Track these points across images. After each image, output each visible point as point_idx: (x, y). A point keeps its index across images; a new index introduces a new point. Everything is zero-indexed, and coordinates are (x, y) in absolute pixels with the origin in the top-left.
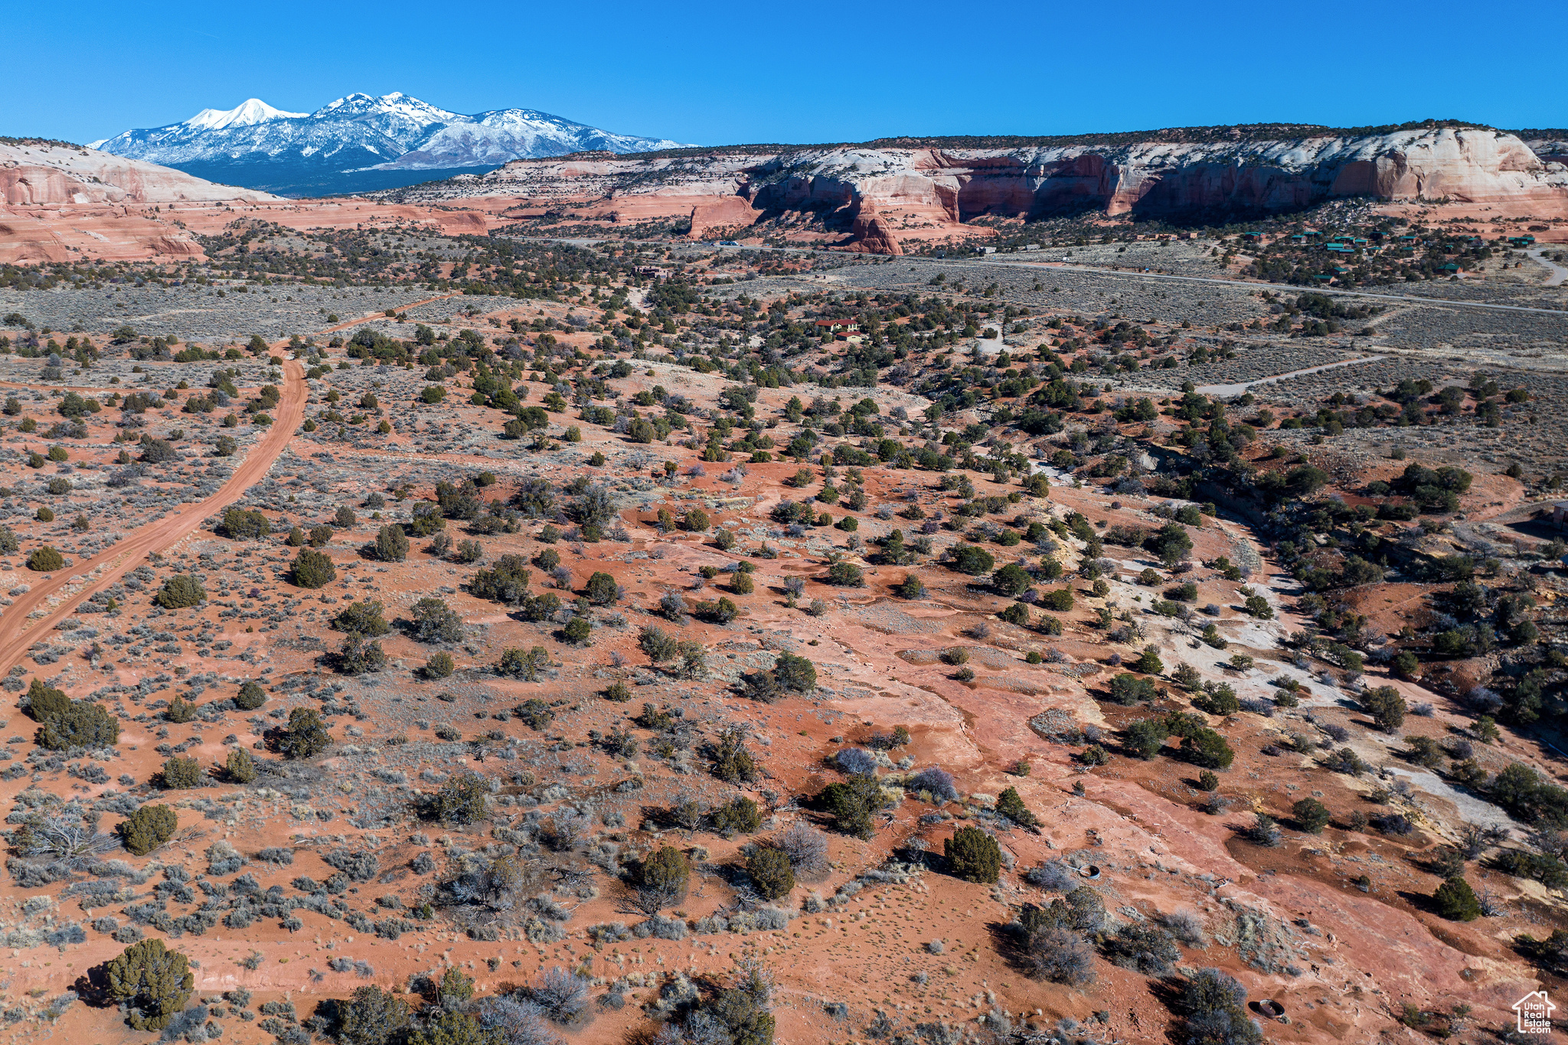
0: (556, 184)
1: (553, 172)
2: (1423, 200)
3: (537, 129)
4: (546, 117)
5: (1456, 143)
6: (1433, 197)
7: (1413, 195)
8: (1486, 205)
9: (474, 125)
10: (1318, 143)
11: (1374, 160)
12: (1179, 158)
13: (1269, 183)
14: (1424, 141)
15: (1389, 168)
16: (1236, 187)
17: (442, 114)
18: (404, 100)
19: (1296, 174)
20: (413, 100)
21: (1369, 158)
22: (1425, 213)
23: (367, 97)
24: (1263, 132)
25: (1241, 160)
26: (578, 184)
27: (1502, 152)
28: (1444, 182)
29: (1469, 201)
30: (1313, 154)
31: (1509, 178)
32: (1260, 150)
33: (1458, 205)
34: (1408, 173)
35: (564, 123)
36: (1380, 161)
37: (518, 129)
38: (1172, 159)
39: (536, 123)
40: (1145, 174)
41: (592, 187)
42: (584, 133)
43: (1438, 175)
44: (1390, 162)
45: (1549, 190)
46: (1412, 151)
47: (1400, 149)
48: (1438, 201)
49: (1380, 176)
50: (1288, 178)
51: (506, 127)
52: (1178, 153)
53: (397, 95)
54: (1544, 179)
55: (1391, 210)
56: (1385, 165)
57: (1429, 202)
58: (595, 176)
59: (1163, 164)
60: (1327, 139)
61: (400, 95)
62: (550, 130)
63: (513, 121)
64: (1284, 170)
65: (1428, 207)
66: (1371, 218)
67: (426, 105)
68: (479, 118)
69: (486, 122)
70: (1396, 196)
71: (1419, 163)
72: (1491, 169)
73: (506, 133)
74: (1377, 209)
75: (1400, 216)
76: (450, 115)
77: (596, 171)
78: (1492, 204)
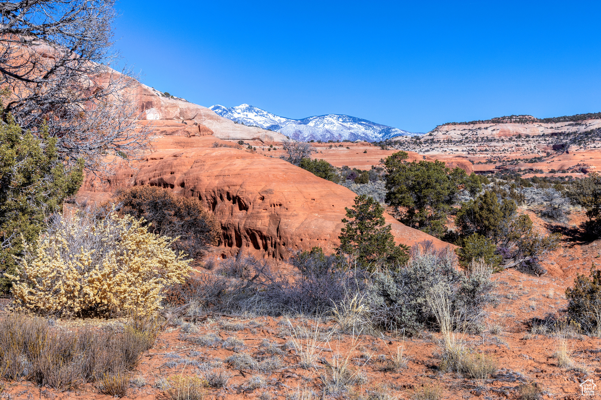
0: (493, 144)
1: (488, 133)
3: (350, 128)
4: (355, 120)
9: (302, 127)
17: (277, 119)
18: (250, 109)
20: (257, 109)
23: (223, 107)
26: (513, 144)
35: (369, 124)
37: (335, 129)
39: (348, 125)
41: (527, 146)
42: (387, 131)
51: (327, 127)
53: (244, 106)
58: (528, 136)
61: (247, 106)
62: (359, 129)
63: (332, 123)
67: (265, 113)
68: (305, 121)
69: (311, 124)
73: (327, 131)
76: (283, 120)
77: (528, 132)
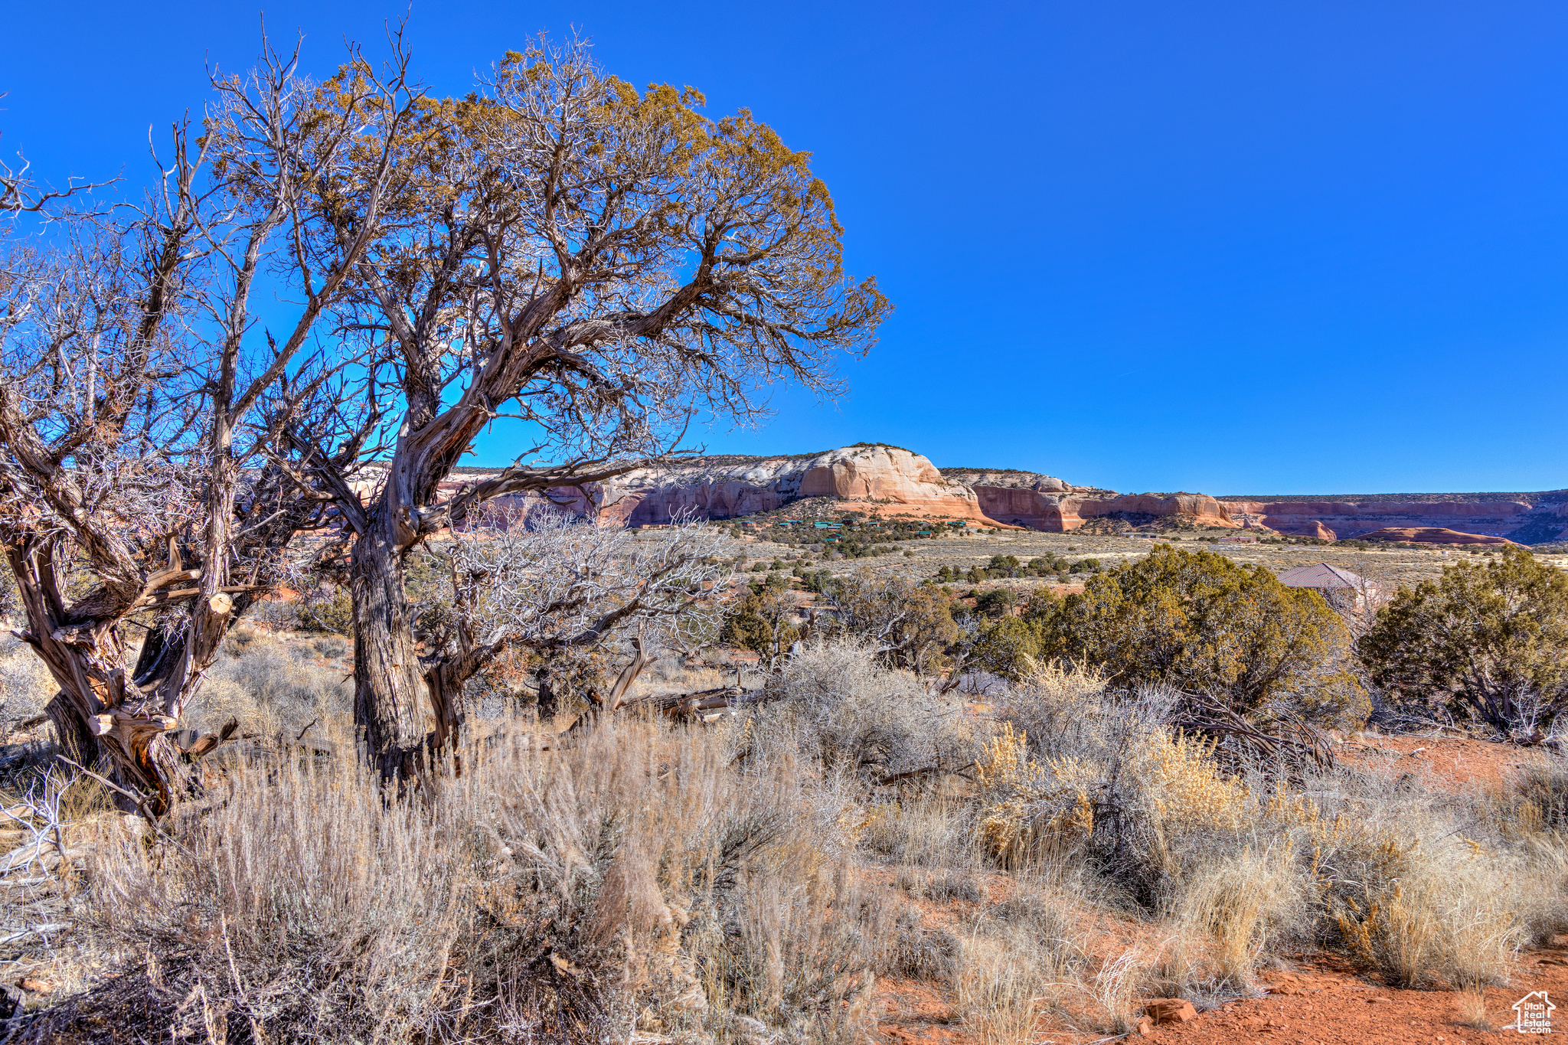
2: (872, 500)
5: (887, 457)
6: (879, 498)
7: (864, 496)
8: (916, 506)
10: (773, 464)
11: (831, 467)
12: (656, 480)
13: (740, 495)
14: (864, 455)
15: (843, 473)
16: (709, 501)
19: (762, 487)
21: (826, 465)
22: (876, 509)
24: (723, 461)
25: (712, 479)
27: (919, 467)
28: (884, 486)
29: (904, 502)
30: (771, 472)
31: (926, 487)
32: (725, 472)
33: (897, 506)
34: (858, 478)
36: (835, 468)
38: (649, 481)
40: (627, 493)
43: (879, 481)
44: (843, 468)
45: (955, 499)
46: (857, 460)
47: (849, 459)
48: (882, 501)
49: (837, 480)
50: (755, 491)
52: (654, 476)
54: (949, 491)
55: (851, 507)
56: (840, 471)
57: (877, 501)
59: (642, 485)
60: (780, 462)
64: (751, 484)
65: (877, 505)
66: (836, 512)
70: (852, 496)
71: (864, 470)
72: (914, 479)
74: (840, 506)
75: (859, 510)
78: (921, 506)
